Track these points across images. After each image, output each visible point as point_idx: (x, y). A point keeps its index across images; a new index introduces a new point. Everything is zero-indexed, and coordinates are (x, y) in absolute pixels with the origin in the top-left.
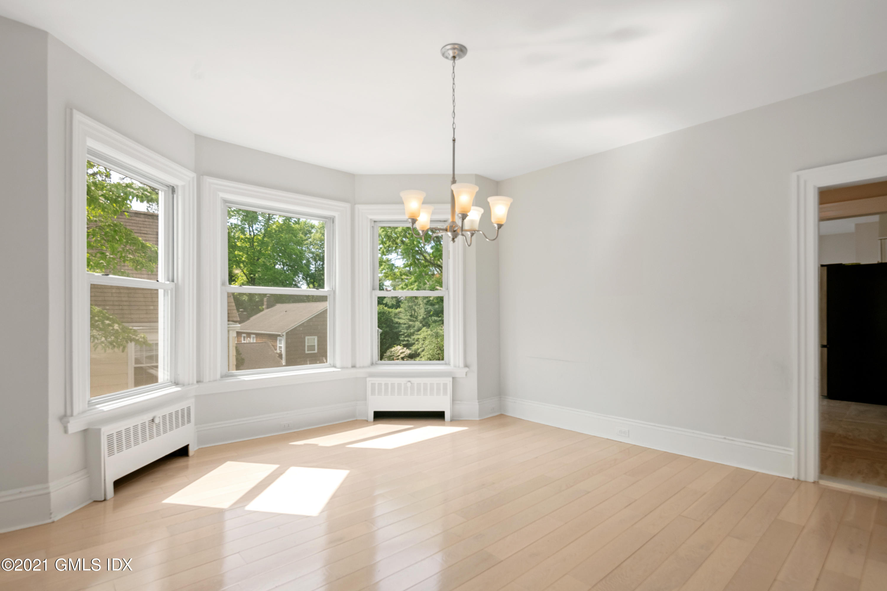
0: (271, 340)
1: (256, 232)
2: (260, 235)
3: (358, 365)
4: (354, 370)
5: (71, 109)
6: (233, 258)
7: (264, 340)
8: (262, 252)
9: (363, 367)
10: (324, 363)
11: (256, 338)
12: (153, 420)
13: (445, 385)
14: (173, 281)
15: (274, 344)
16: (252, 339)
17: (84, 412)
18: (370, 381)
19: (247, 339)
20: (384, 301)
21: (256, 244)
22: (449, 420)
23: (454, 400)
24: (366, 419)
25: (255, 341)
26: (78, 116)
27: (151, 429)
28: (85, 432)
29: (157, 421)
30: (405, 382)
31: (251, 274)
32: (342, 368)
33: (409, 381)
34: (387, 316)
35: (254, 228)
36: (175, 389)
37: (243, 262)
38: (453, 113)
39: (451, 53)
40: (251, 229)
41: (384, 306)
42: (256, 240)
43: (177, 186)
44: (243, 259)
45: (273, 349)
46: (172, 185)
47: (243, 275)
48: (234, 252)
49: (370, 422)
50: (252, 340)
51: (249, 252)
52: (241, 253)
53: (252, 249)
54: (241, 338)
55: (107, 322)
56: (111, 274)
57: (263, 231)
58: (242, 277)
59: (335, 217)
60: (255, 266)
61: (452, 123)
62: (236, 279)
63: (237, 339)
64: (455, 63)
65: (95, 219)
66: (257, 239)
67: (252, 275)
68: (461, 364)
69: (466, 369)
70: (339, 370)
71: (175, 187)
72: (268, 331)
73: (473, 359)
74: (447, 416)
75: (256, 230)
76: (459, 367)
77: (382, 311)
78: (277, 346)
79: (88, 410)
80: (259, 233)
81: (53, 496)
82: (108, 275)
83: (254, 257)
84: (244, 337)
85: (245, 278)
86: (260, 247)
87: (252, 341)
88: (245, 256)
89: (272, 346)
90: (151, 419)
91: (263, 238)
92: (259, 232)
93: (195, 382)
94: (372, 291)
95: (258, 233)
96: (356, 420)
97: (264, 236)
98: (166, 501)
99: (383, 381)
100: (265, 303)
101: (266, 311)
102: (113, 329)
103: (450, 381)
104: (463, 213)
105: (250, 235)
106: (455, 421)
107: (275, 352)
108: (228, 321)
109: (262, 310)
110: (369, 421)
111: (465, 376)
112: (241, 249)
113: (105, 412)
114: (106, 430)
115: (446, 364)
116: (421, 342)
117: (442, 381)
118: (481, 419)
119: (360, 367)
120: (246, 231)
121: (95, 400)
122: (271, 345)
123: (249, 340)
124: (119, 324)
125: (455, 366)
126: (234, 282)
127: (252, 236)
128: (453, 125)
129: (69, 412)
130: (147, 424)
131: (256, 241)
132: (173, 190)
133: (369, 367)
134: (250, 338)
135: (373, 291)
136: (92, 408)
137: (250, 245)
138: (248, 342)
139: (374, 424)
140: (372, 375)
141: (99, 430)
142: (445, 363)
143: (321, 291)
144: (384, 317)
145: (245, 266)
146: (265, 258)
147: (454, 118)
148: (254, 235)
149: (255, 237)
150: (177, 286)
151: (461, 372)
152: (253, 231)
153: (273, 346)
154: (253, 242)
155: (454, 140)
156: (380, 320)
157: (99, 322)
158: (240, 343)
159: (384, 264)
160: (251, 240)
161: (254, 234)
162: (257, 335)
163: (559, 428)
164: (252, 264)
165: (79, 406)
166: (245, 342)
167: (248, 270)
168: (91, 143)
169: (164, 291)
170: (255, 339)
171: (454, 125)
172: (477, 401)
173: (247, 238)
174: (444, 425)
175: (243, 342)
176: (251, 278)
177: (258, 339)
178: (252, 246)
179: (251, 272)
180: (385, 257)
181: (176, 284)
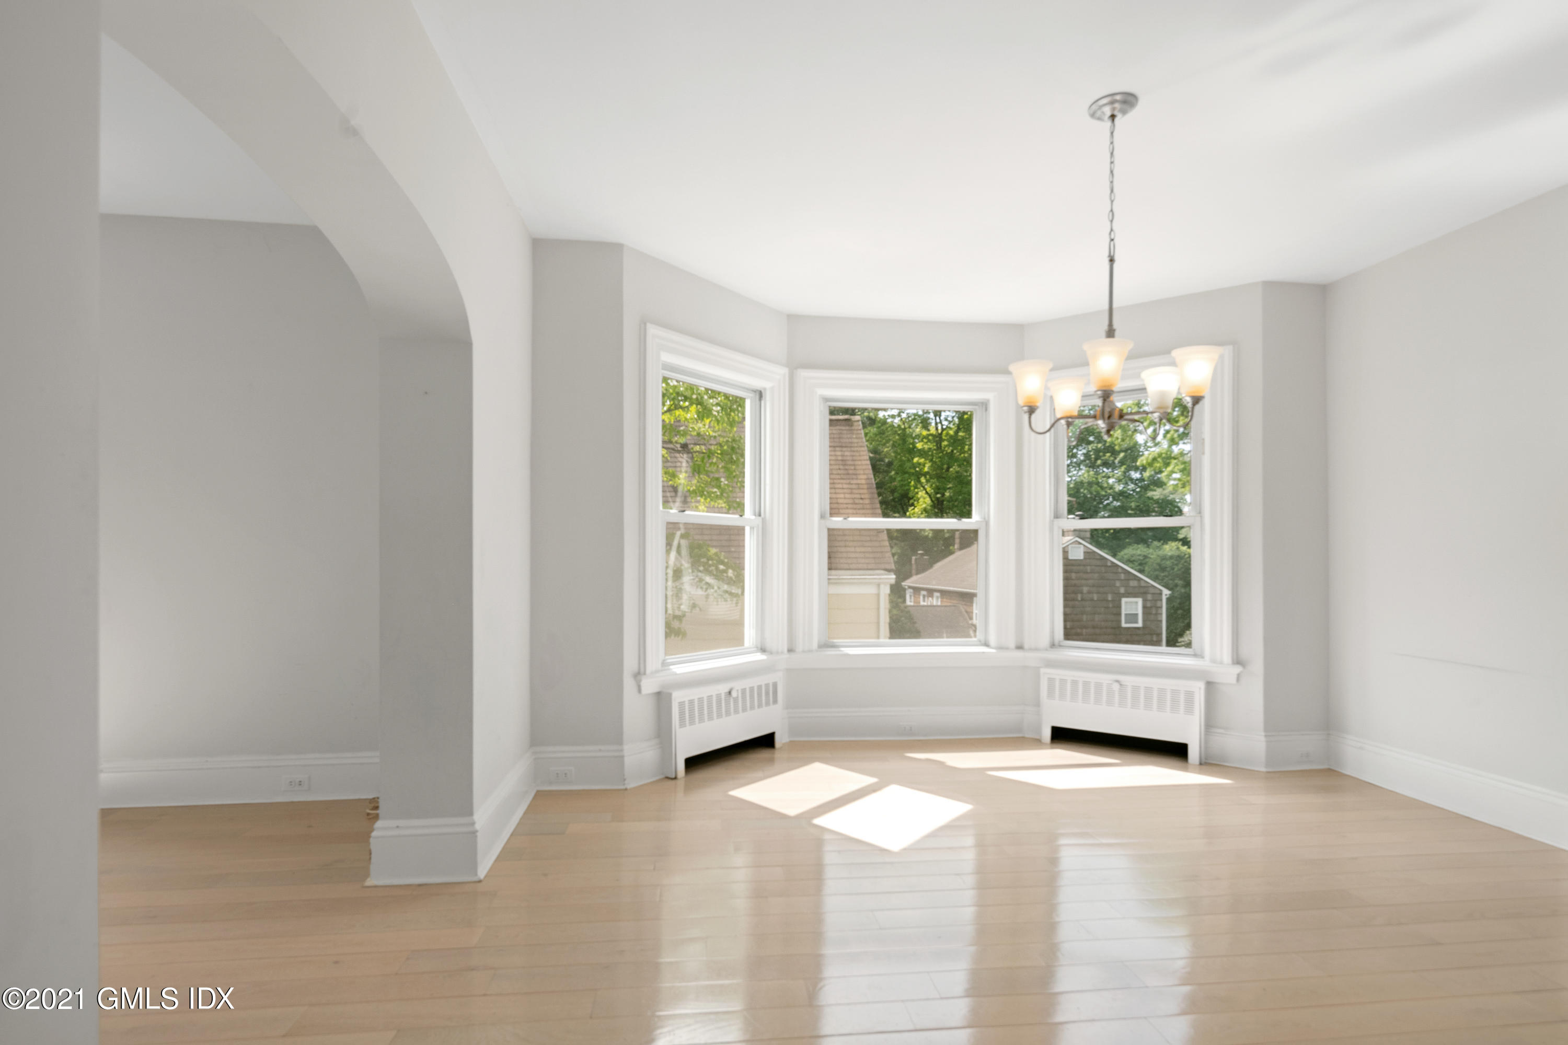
0: (964, 603)
1: (945, 423)
2: (950, 428)
3: (1026, 646)
4: (1019, 654)
5: (645, 324)
6: (910, 468)
7: (952, 601)
8: (956, 455)
9: (1036, 649)
10: (971, 637)
11: (941, 598)
12: (730, 693)
13: (1190, 696)
14: (760, 515)
15: (969, 610)
16: (935, 599)
17: (657, 671)
18: (1046, 673)
19: (928, 599)
20: (1181, 534)
21: (945, 443)
22: (1197, 762)
23: (1209, 725)
24: (1038, 737)
25: (939, 604)
26: (652, 330)
27: (727, 703)
28: (659, 694)
29: (734, 694)
30: (1110, 682)
31: (937, 493)
32: (1000, 648)
33: (1117, 681)
34: (1185, 564)
35: (942, 418)
36: (760, 657)
37: (925, 475)
38: (1111, 214)
39: (1107, 111)
40: (938, 420)
41: (1181, 543)
42: (946, 436)
43: (765, 389)
44: (926, 469)
45: (968, 618)
46: (759, 389)
47: (926, 496)
48: (913, 459)
49: (1045, 744)
50: (936, 601)
51: (934, 457)
52: (922, 460)
53: (940, 453)
54: (920, 598)
55: (722, 567)
56: (688, 511)
57: (956, 420)
58: (924, 498)
59: (988, 401)
60: (943, 480)
61: (1109, 230)
62: (915, 503)
63: (914, 599)
64: (1114, 126)
65: (714, 434)
66: (947, 434)
67: (939, 496)
68: (1227, 657)
69: (1238, 669)
70: (994, 651)
71: (763, 391)
72: (960, 588)
73: (1255, 648)
74: (1194, 753)
75: (946, 420)
76: (1221, 663)
77: (1177, 554)
78: (972, 613)
79: (662, 671)
80: (951, 426)
81: (628, 761)
82: (684, 511)
83: (943, 464)
84: (924, 596)
85: (928, 500)
86: (952, 447)
87: (935, 604)
88: (928, 465)
89: (965, 613)
90: (727, 690)
91: (957, 432)
92: (950, 422)
93: (786, 650)
94: (1053, 521)
95: (949, 426)
96: (1023, 738)
97: (959, 429)
98: (733, 793)
99: (1069, 675)
100: (957, 541)
101: (958, 554)
102: (727, 577)
103: (1200, 688)
104: (1104, 389)
105: (937, 429)
106: (1208, 764)
107: (970, 622)
108: (830, 569)
109: (952, 553)
110: (1043, 741)
111: (1234, 681)
112: (922, 453)
113: (676, 674)
114: (678, 697)
115: (1195, 655)
117: (1183, 685)
118: (1270, 770)
119: (1031, 650)
120: (930, 424)
121: (670, 659)
122: (963, 610)
123: (931, 602)
124: (734, 570)
125: (1213, 661)
126: (913, 508)
127: (940, 431)
128: (1110, 234)
129: (642, 670)
130: (723, 697)
131: (946, 438)
132: (760, 394)
133: (1047, 650)
134: (932, 597)
135: (1056, 520)
136: (666, 668)
137: (937, 445)
138: (929, 604)
139: (1052, 748)
140: (1050, 664)
141: (670, 695)
142: (1193, 653)
143: (964, 522)
144: (1180, 566)
145: (927, 481)
146: (959, 466)
147: (1112, 221)
148: (943, 430)
149: (944, 432)
150: (764, 521)
151: (1227, 674)
152: (941, 422)
153: (967, 612)
154: (941, 440)
155: (1112, 260)
156: (1172, 571)
157: (713, 566)
158: (918, 604)
159: (1174, 462)
160: (938, 438)
161: (942, 428)
162: (944, 593)
163: (1468, 818)
164: (939, 477)
165: (652, 664)
166: (925, 604)
167: (933, 488)
168: (667, 358)
169: (751, 528)
170: (940, 600)
171: (1112, 233)
172: (1263, 734)
173: (931, 435)
174: (1186, 769)
175: (922, 603)
176: (938, 499)
177: (945, 600)
178: (939, 447)
179: (938, 491)
180: (1175, 449)
181: (763, 519)
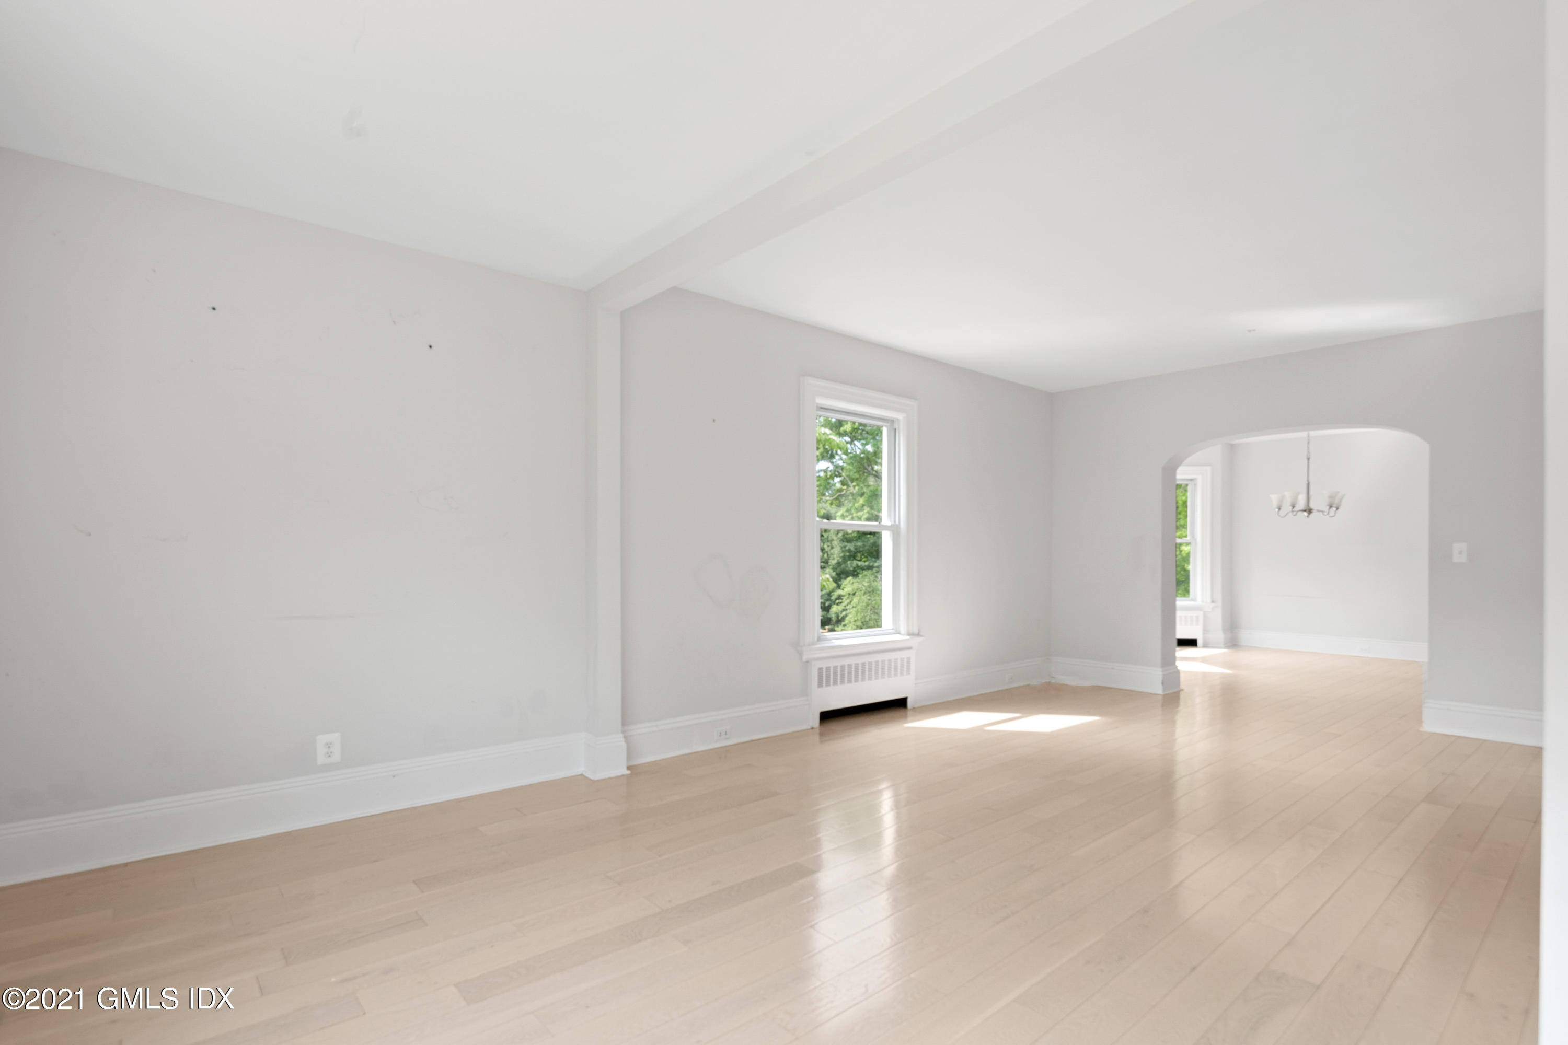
13: (1197, 617)
22: (1200, 646)
23: (1204, 630)
68: (1209, 600)
69: (1213, 605)
73: (1219, 596)
74: (1199, 643)
76: (1205, 603)
106: (1204, 648)
111: (1212, 610)
116: (845, 601)
117: (1194, 614)
125: (1202, 602)
142: (1193, 600)
151: (1208, 607)
